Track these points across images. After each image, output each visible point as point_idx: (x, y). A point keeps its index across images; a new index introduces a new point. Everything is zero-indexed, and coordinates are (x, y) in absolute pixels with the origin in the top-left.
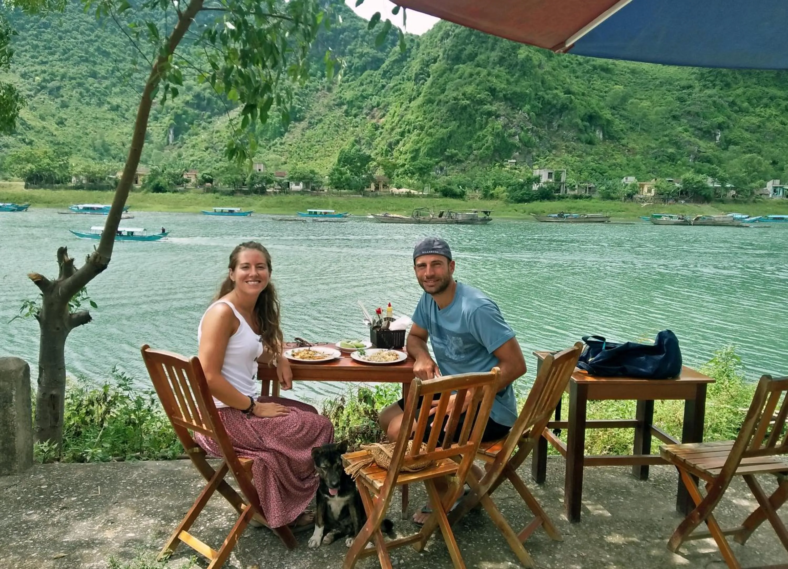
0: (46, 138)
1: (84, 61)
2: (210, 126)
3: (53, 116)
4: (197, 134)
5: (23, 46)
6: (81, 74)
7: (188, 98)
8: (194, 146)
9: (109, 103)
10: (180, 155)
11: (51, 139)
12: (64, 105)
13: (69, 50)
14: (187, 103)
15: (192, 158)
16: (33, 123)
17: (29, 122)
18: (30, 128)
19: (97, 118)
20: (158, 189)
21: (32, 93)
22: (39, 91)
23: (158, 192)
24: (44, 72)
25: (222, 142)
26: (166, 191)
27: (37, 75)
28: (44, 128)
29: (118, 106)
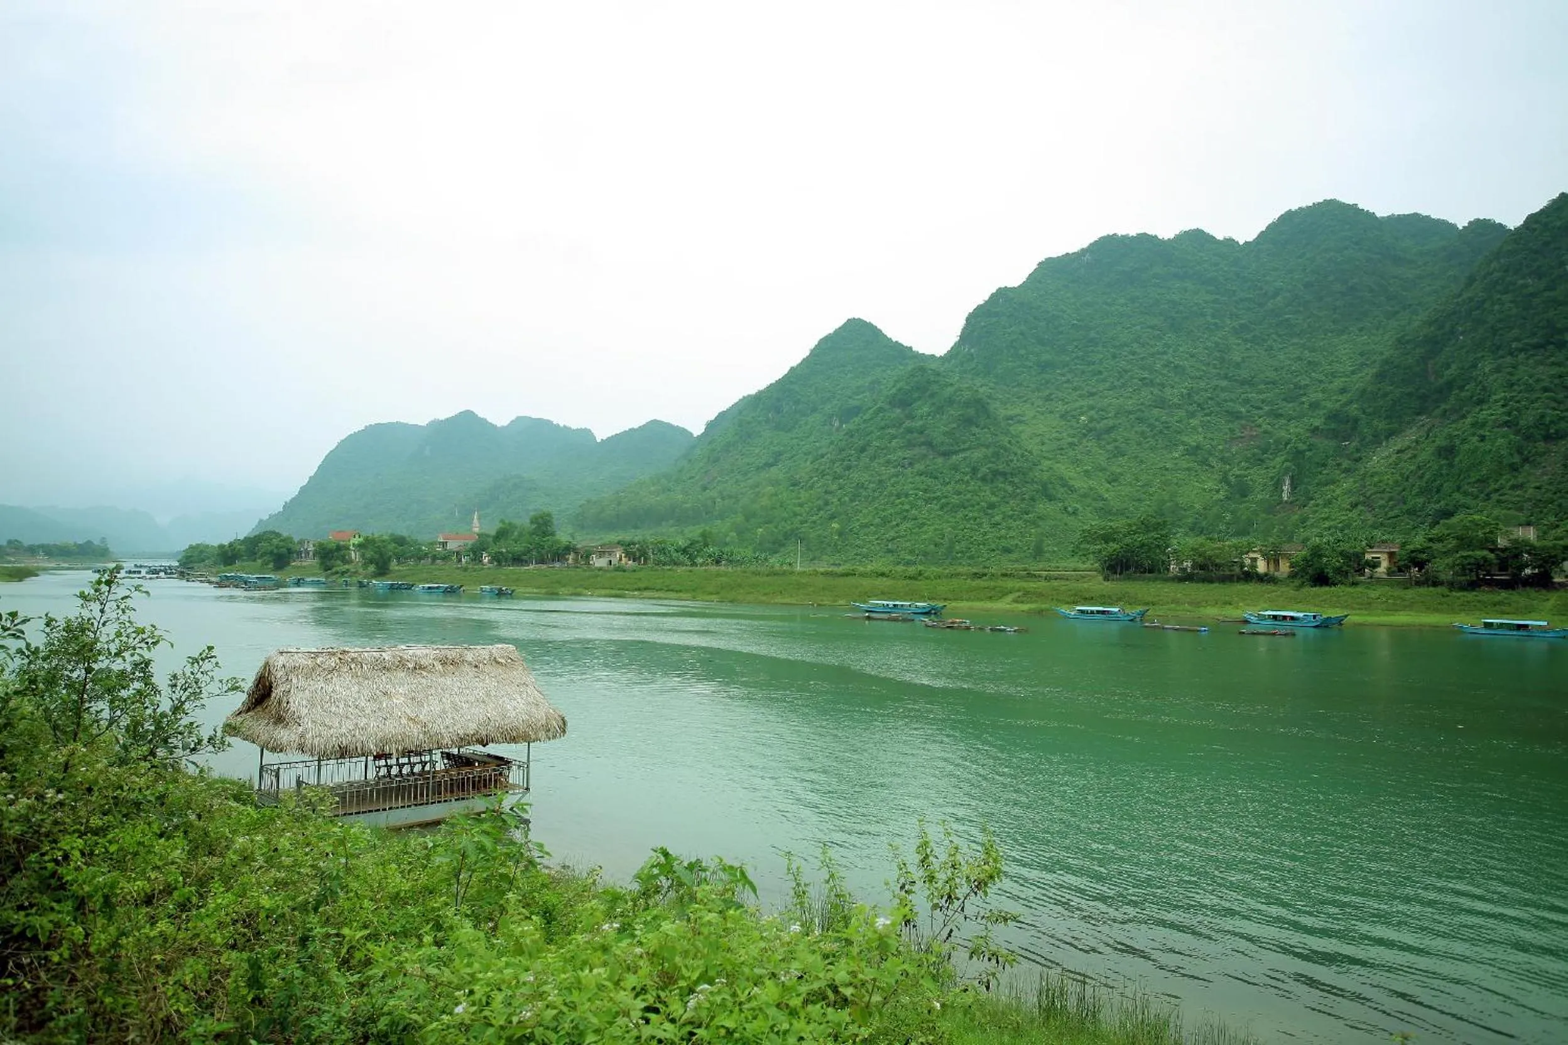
0: (1094, 504)
1: (1146, 385)
2: (1359, 465)
3: (1103, 470)
4: (1333, 482)
5: (1063, 375)
6: (1142, 404)
7: (1317, 422)
8: (1328, 503)
9: (1184, 443)
10: (1304, 520)
11: (1101, 504)
12: (1119, 453)
13: (1126, 371)
14: (1315, 430)
15: (1327, 524)
16: (1077, 484)
17: (1071, 483)
18: (1072, 489)
19: (1167, 469)
20: (1321, 580)
21: (1075, 440)
22: (1085, 435)
23: (1321, 585)
24: (1092, 408)
25: (1383, 491)
26: (1335, 585)
27: (1082, 414)
28: (1091, 489)
29: (1198, 447)
